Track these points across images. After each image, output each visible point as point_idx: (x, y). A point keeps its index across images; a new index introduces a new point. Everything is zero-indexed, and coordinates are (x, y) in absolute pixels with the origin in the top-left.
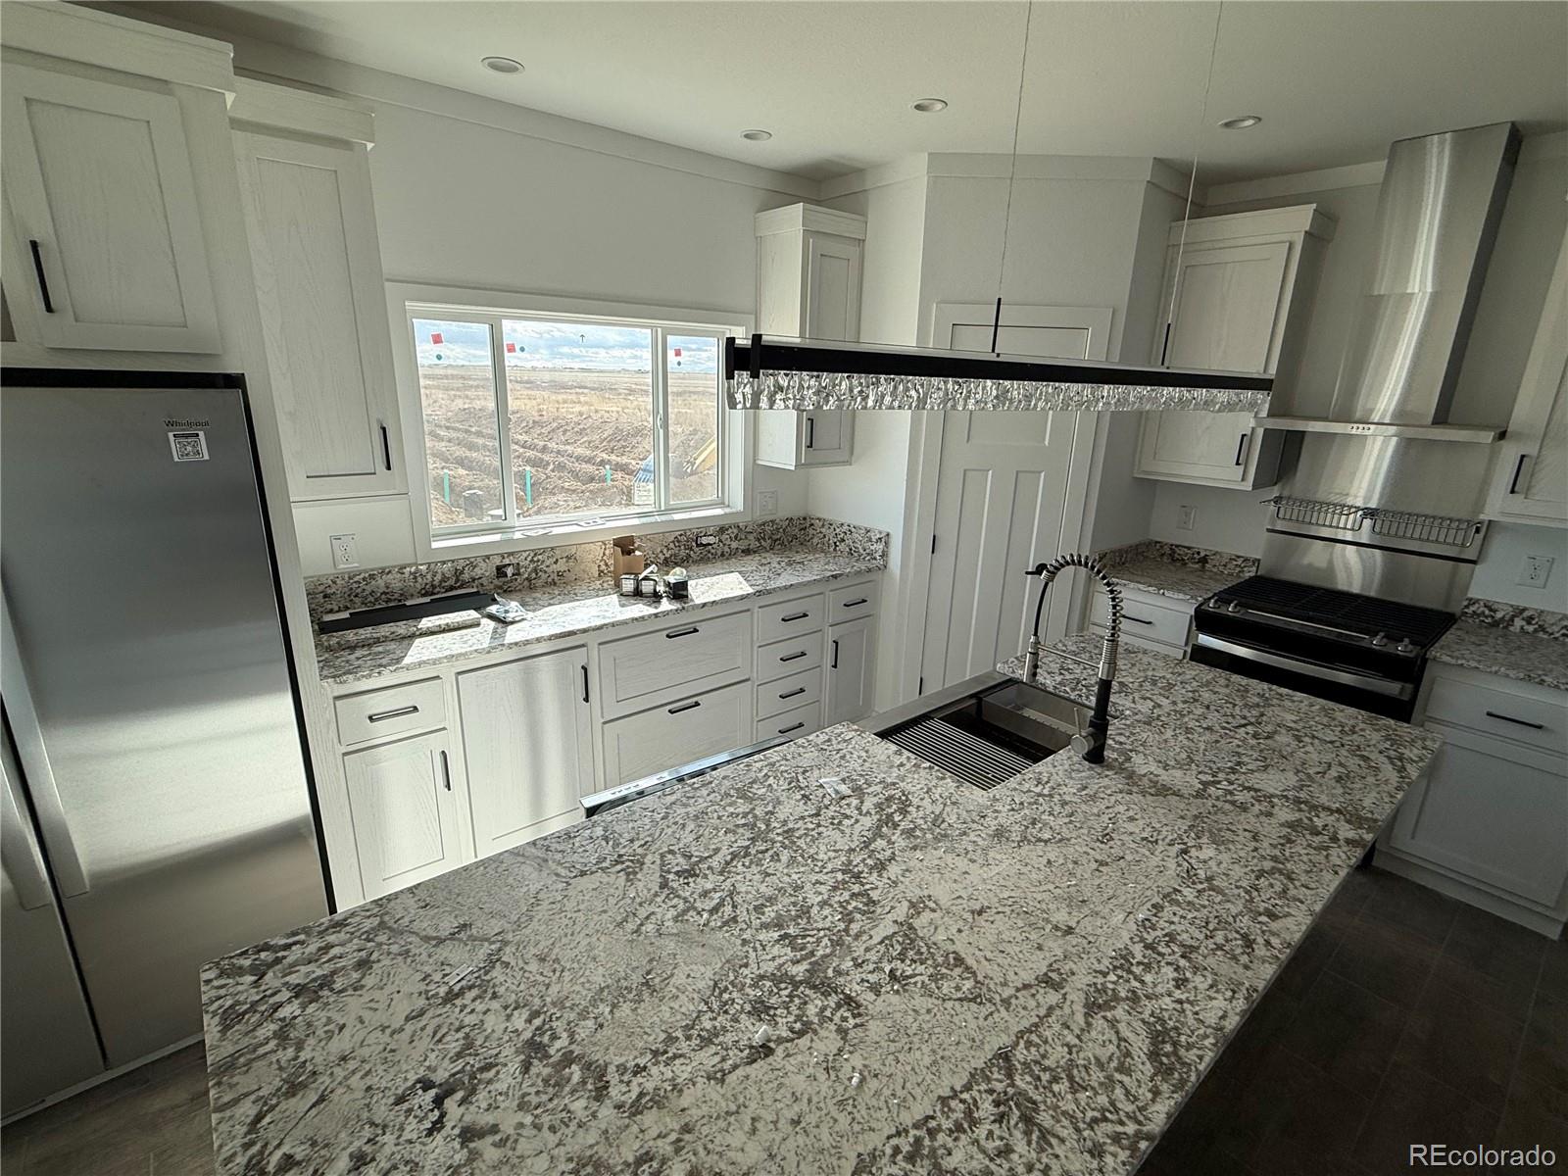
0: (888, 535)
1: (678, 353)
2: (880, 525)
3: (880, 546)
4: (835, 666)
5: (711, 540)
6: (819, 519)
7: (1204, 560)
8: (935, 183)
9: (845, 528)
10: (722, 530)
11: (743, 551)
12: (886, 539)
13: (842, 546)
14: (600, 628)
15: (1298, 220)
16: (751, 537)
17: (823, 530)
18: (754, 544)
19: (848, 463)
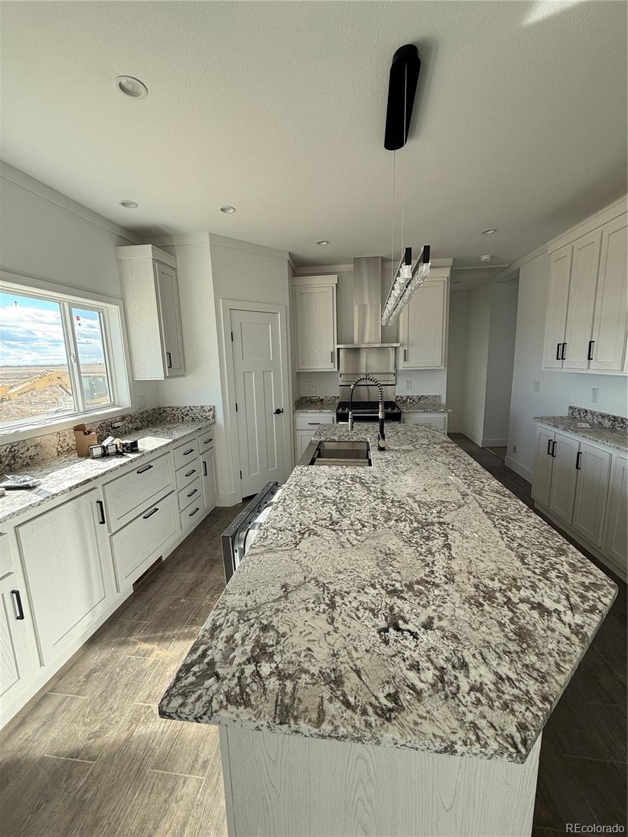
0: (214, 407)
1: (78, 319)
2: (207, 403)
3: (211, 413)
4: (206, 475)
5: (119, 424)
6: (170, 407)
7: (322, 400)
8: (213, 247)
9: (187, 409)
10: (123, 418)
11: (135, 429)
12: (213, 409)
13: (187, 418)
14: (104, 474)
15: (333, 280)
16: (138, 421)
17: (173, 412)
18: (140, 425)
19: (184, 376)
